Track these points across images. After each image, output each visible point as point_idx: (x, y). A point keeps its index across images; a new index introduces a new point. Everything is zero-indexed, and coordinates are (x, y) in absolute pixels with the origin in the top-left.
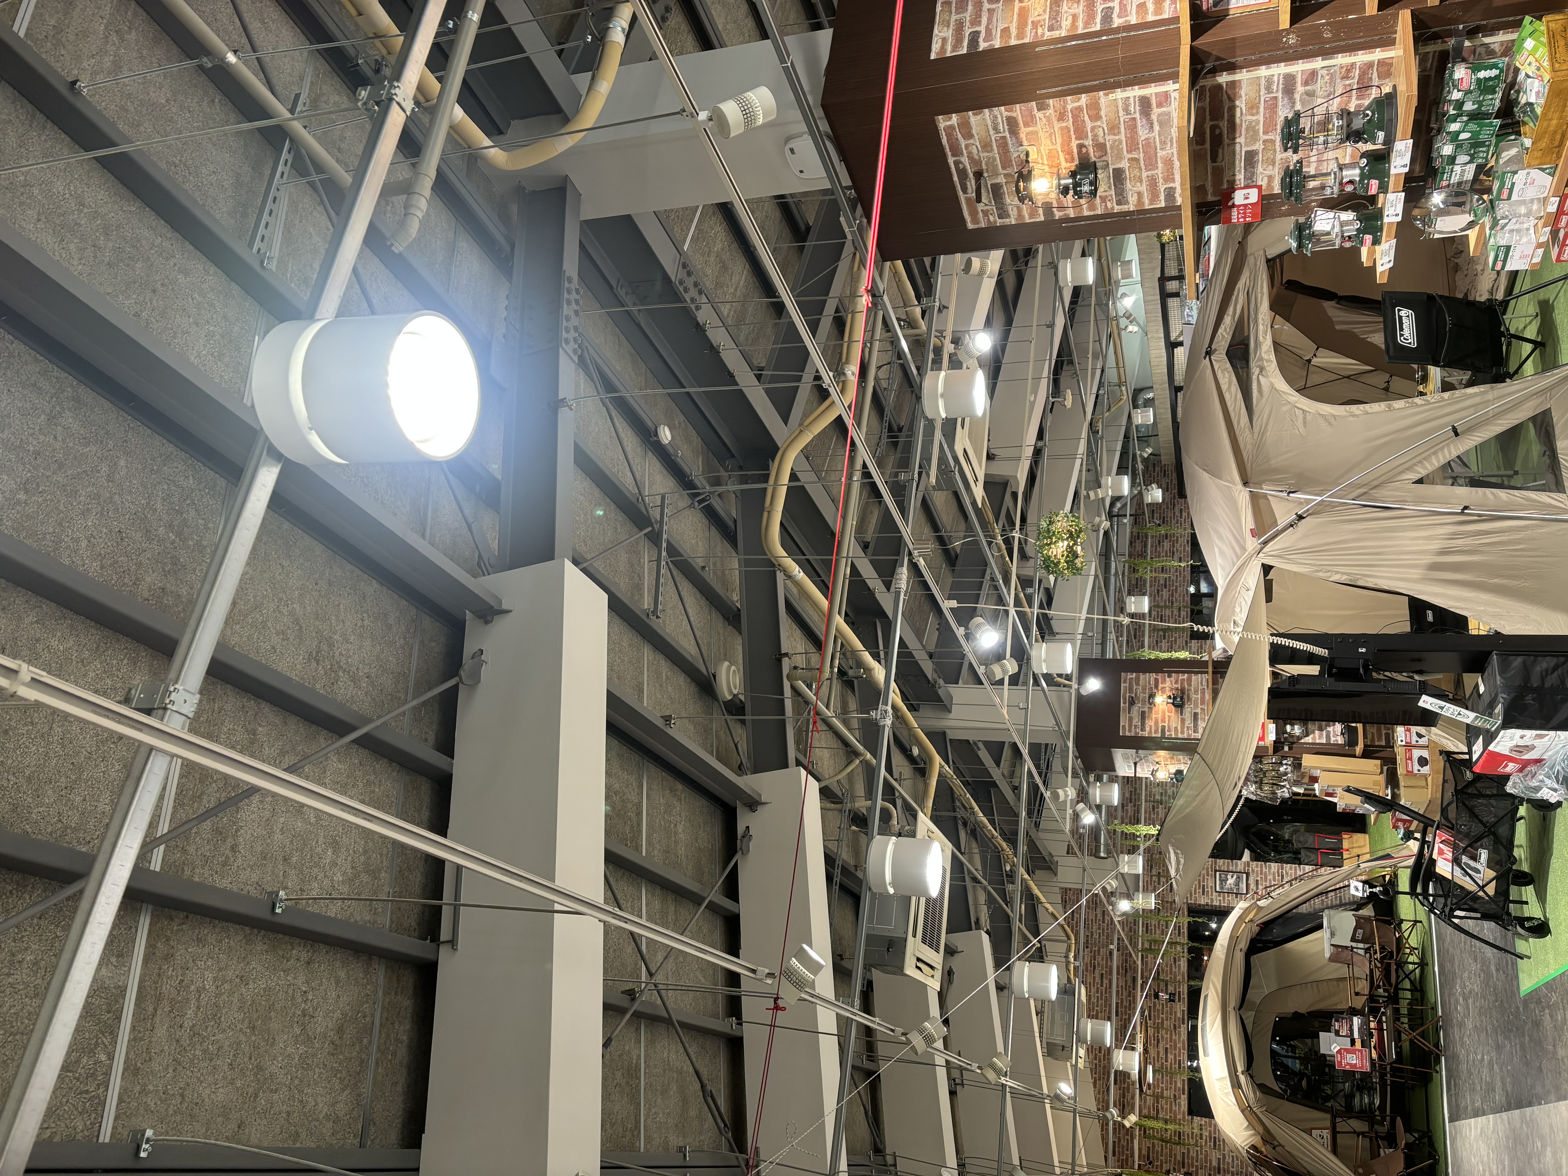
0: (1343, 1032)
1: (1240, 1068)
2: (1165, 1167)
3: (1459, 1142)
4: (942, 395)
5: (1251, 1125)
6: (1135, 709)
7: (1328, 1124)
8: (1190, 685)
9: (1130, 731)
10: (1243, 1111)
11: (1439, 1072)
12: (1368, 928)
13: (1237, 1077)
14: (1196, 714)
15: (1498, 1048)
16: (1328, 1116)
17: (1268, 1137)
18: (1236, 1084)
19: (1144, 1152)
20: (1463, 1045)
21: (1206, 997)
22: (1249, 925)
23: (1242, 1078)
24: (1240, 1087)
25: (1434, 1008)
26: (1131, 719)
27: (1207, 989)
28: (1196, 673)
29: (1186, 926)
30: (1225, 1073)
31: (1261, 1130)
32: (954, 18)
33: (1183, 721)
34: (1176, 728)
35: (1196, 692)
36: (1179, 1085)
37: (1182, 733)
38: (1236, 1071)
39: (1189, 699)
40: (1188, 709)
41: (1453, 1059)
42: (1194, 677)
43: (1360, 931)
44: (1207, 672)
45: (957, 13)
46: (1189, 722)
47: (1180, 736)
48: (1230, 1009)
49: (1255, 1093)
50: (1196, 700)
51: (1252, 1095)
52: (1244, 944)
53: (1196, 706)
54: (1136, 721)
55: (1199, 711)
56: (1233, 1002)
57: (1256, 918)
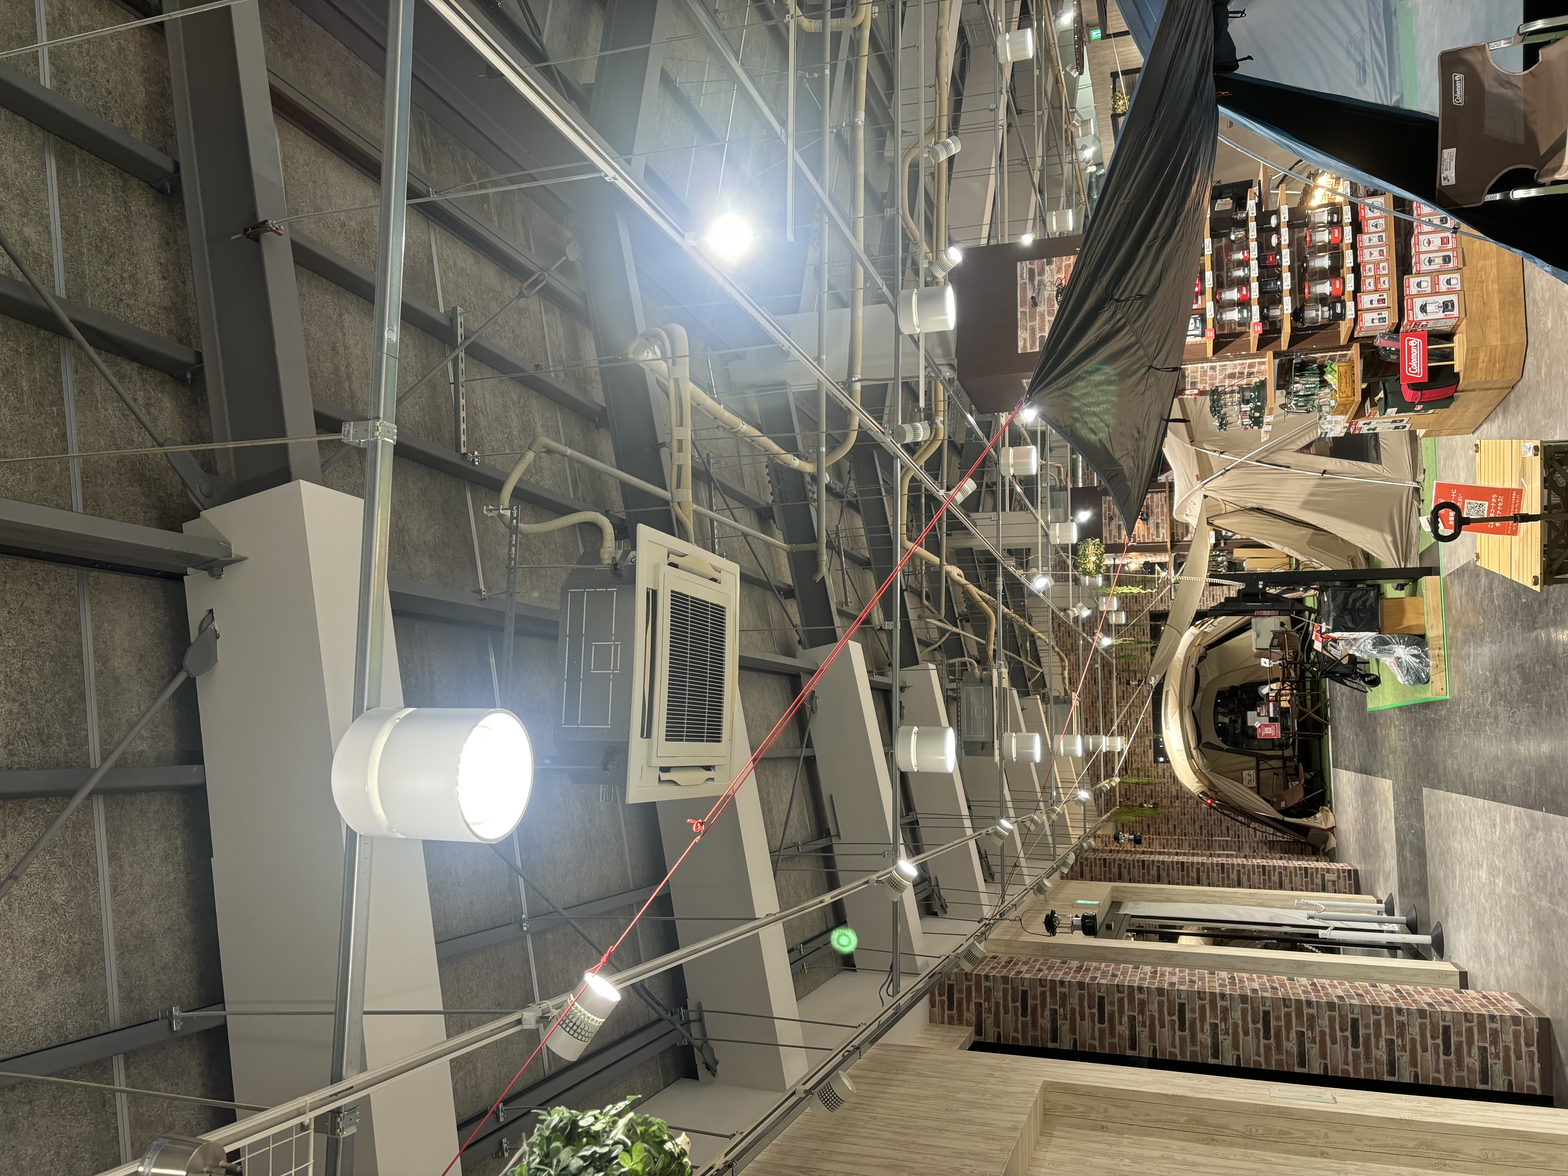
0: (1263, 713)
1: (1193, 745)
2: (1139, 801)
3: (1337, 782)
4: (1012, 466)
5: (1200, 781)
6: (1113, 523)
7: (1254, 764)
8: (1152, 502)
9: (1110, 540)
10: (1195, 773)
11: (1327, 734)
12: (1282, 638)
13: (1191, 751)
14: (1158, 524)
15: (1357, 735)
16: (1254, 759)
17: (1212, 787)
18: (1190, 756)
19: (1123, 792)
20: (1340, 722)
21: (1167, 692)
22: (1198, 648)
23: (1194, 752)
24: (1193, 757)
25: (1325, 692)
26: (1110, 531)
27: (1168, 686)
28: (1157, 492)
29: (1149, 627)
30: (1182, 747)
31: (1207, 783)
32: (1029, 324)
33: (1148, 529)
34: (1144, 535)
35: (1157, 507)
36: (1147, 743)
37: (1148, 538)
38: (1190, 748)
39: (1152, 513)
40: (1151, 521)
41: (1334, 729)
42: (1155, 496)
43: (1276, 640)
44: (1165, 491)
45: (1031, 321)
46: (1153, 530)
47: (1147, 541)
48: (1185, 707)
49: (1202, 760)
50: (1157, 514)
51: (1201, 762)
52: (1194, 662)
53: (1158, 518)
54: (1115, 532)
55: (1159, 521)
56: (1187, 702)
57: (1203, 642)
